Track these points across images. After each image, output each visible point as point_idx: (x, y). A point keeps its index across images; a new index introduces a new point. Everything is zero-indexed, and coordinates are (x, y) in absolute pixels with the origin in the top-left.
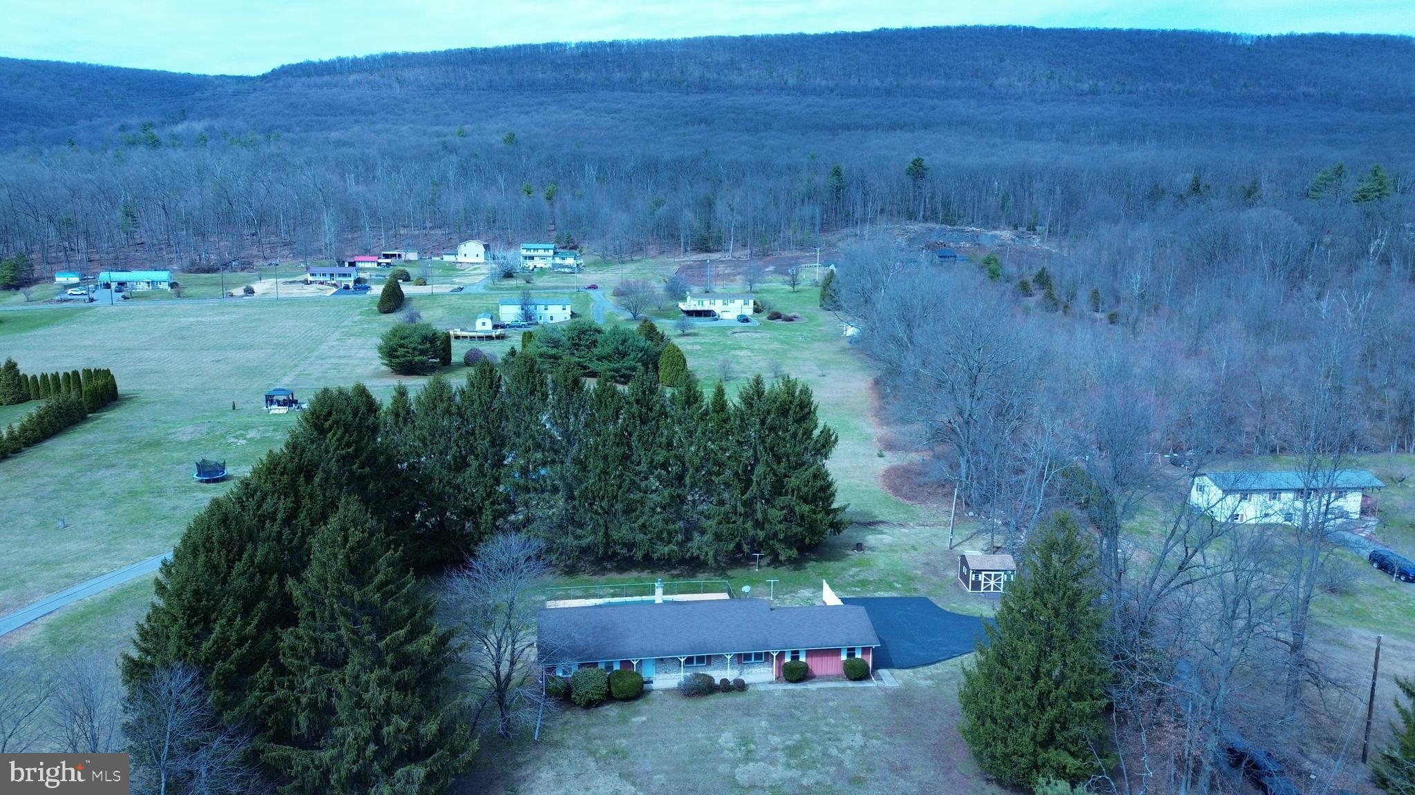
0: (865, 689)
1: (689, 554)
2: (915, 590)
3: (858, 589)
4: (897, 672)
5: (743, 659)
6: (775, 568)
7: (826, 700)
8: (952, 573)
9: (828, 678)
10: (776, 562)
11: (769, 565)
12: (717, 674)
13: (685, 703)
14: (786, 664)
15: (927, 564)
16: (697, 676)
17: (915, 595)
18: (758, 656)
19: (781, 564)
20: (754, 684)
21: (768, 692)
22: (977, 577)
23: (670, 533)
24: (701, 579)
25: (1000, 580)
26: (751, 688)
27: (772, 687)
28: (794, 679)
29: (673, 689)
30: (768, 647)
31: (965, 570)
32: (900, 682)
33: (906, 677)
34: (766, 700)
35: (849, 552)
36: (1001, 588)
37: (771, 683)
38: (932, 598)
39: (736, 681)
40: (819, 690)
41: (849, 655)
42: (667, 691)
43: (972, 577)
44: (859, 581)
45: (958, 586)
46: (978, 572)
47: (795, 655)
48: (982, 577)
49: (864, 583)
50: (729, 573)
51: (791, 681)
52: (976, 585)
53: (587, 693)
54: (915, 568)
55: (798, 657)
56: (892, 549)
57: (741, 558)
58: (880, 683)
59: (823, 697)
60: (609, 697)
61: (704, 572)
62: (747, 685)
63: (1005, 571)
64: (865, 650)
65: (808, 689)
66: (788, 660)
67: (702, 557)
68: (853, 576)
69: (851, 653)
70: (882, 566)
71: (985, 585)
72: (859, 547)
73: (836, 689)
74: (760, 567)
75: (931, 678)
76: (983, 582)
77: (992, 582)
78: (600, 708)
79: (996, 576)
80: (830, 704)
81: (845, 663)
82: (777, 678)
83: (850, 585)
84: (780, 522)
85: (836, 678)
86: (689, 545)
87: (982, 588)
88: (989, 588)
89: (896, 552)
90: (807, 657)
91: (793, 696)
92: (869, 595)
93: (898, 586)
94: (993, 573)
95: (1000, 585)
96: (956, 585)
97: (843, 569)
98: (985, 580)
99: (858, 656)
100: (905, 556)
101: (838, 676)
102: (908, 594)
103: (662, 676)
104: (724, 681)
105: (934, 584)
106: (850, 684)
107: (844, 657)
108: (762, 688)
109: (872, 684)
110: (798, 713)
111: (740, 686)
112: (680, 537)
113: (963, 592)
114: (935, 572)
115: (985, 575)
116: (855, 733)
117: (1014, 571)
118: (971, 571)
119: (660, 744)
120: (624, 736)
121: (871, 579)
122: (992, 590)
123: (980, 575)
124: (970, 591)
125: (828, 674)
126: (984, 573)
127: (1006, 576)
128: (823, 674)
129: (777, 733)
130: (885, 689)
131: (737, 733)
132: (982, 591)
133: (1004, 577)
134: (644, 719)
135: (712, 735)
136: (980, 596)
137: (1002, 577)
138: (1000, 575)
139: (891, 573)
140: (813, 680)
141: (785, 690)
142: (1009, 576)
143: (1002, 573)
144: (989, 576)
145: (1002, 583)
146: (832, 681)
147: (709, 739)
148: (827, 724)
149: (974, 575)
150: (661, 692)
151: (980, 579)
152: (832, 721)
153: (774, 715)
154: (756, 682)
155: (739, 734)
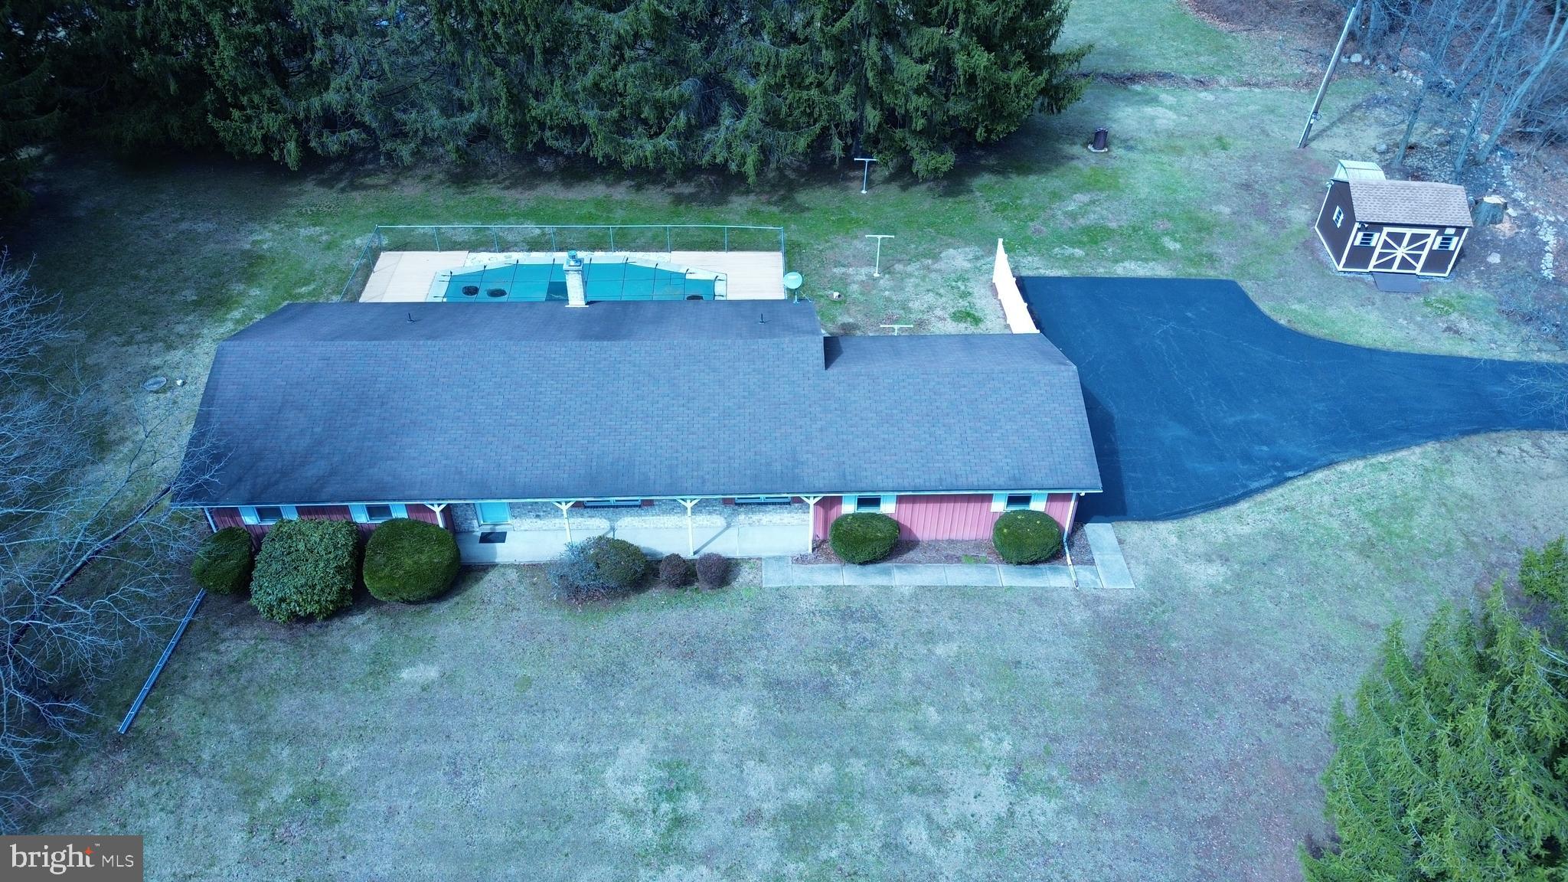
0: (1040, 598)
1: (707, 158)
2: (1211, 258)
3: (1078, 252)
4: (1135, 532)
6: (904, 188)
7: (930, 636)
8: (1301, 215)
9: (950, 553)
10: (904, 174)
11: (890, 181)
12: (671, 524)
13: (556, 619)
14: (842, 518)
15: (1247, 186)
17: (1212, 274)
19: (916, 179)
20: (756, 562)
21: (782, 594)
22: (1367, 238)
23: (659, 107)
25: (1422, 247)
26: (745, 576)
27: (800, 576)
28: (863, 554)
29: (550, 566)
31: (1338, 217)
32: (1140, 571)
33: (1155, 553)
34: (770, 627)
35: (1077, 150)
36: (1420, 265)
37: (801, 560)
38: (1248, 286)
39: (704, 563)
40: (919, 592)
41: (1013, 502)
42: (531, 570)
43: (1356, 238)
44: (1087, 230)
45: (1313, 252)
46: (1378, 226)
47: (869, 496)
48: (1378, 240)
49: (1094, 236)
50: (802, 197)
51: (849, 561)
52: (1360, 256)
53: (282, 600)
54: (1218, 197)
56: (1172, 144)
58: (1085, 574)
59: (925, 623)
60: (358, 597)
61: (747, 192)
62: (736, 567)
63: (1441, 228)
64: (1058, 494)
65: (887, 590)
66: (848, 508)
67: (733, 167)
68: (1073, 216)
69: (1019, 499)
70: (1144, 191)
71: (1381, 255)
72: (1100, 139)
73: (965, 592)
74: (871, 185)
75: (1221, 555)
76: (1378, 251)
77: (1401, 252)
78: (331, 626)
79: (1415, 238)
80: (940, 650)
81: (1000, 520)
82: (816, 551)
83: (1062, 240)
84: (918, 91)
85: (972, 556)
86: (708, 136)
87: (1373, 262)
88: (1387, 264)
89: (1179, 151)
90: (900, 502)
92: (1101, 272)
93: (1172, 245)
94: (1409, 231)
95: (1417, 258)
96: (1309, 246)
97: (1056, 196)
98: (1386, 245)
99: (1038, 504)
100: (1198, 164)
101: (978, 545)
102: (1192, 272)
103: (528, 523)
104: (674, 558)
105: (1256, 244)
106: (1006, 577)
107: (999, 506)
108: (772, 578)
109: (1058, 579)
110: (844, 678)
111: (717, 572)
112: (681, 120)
113: (1324, 266)
114: (1262, 211)
115: (1389, 235)
116: (988, 767)
117: (1464, 228)
118: (1357, 225)
119: (445, 774)
120: (358, 734)
121: (1113, 225)
122: (1394, 269)
123: (1376, 235)
124: (1340, 268)
125: (953, 537)
126: (1386, 230)
127: (1439, 239)
128: (939, 537)
129: (773, 753)
130: (1097, 600)
131: (662, 744)
132: (1371, 268)
133: (1434, 241)
134: (432, 673)
135: (595, 748)
136: (1362, 281)
137: (1430, 240)
138: (1428, 236)
139: (1161, 210)
140: (911, 555)
141: (829, 589)
142: (1447, 240)
143: (1433, 232)
144: (1398, 238)
145: (1425, 254)
146: (959, 560)
147: (582, 763)
148: (917, 728)
149: (1360, 235)
150: (513, 575)
151: (1373, 244)
152: (932, 715)
153: (779, 683)
154: (764, 555)
155: (667, 751)
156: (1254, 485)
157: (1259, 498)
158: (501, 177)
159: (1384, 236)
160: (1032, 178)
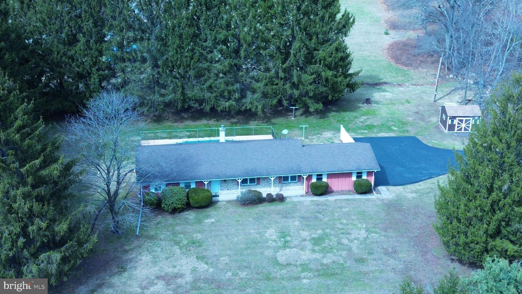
0: (368, 200)
1: (243, 108)
2: (407, 131)
3: (366, 131)
4: (391, 188)
5: (283, 180)
6: (306, 117)
7: (341, 207)
8: (435, 120)
9: (343, 193)
11: (302, 115)
12: (264, 191)
13: (241, 210)
14: (313, 183)
15: (417, 113)
16: (250, 191)
17: (408, 135)
18: (293, 178)
19: (310, 114)
20: (290, 197)
21: (298, 202)
22: (452, 121)
24: (253, 125)
25: (469, 124)
26: (288, 200)
27: (302, 199)
28: (319, 193)
29: (233, 201)
30: (300, 171)
31: (444, 117)
32: (394, 194)
33: (397, 192)
35: (360, 105)
36: (470, 130)
37: (302, 196)
38: (419, 137)
39: (278, 195)
40: (336, 200)
41: (358, 177)
43: (449, 122)
45: (439, 128)
46: (454, 118)
47: (319, 177)
48: (456, 122)
49: (370, 127)
50: (273, 121)
51: (316, 195)
52: (452, 127)
53: (172, 203)
54: (409, 116)
55: (321, 179)
56: (392, 102)
57: (282, 110)
58: (379, 196)
59: (339, 205)
60: (188, 206)
61: (255, 120)
62: (285, 198)
63: (473, 117)
64: (369, 174)
65: (327, 201)
66: (314, 180)
69: (359, 175)
70: (384, 115)
71: (458, 127)
72: (368, 101)
73: (348, 200)
74: (295, 116)
75: (416, 192)
76: (457, 125)
77: (463, 125)
78: (182, 214)
79: (466, 121)
81: (355, 182)
82: (307, 193)
83: (360, 129)
85: (348, 192)
86: (244, 101)
87: (456, 129)
88: (461, 129)
89: (394, 104)
90: (328, 178)
91: (318, 205)
92: (374, 136)
93: (395, 129)
94: (464, 119)
95: (469, 127)
96: (437, 127)
97: (356, 117)
98: (458, 123)
99: (364, 177)
100: (401, 107)
101: (350, 191)
102: (402, 135)
103: (225, 192)
104: (269, 195)
105: (421, 127)
106: (358, 197)
107: (354, 178)
108: (295, 200)
109: (373, 196)
110: (321, 216)
111: (281, 199)
113: (442, 132)
114: (423, 119)
115: (459, 120)
116: (360, 229)
117: (480, 117)
118: (449, 118)
119: (225, 237)
121: (375, 124)
122: (463, 131)
123: (455, 120)
124: (447, 132)
125: (343, 190)
126: (457, 118)
127: (473, 120)
128: (339, 190)
129: (306, 229)
130: (383, 200)
132: (456, 131)
134: (213, 221)
135: (261, 231)
136: (454, 135)
137: (471, 121)
138: (470, 120)
139: (390, 120)
140: (332, 194)
141: (312, 201)
142: (476, 121)
143: (471, 119)
144: (461, 121)
145: (471, 125)
146: (345, 194)
147: (259, 233)
148: (341, 223)
149: (450, 120)
150: (224, 203)
151: (454, 123)
154: (292, 195)
156: (424, 179)
157: (425, 181)
159: (457, 121)
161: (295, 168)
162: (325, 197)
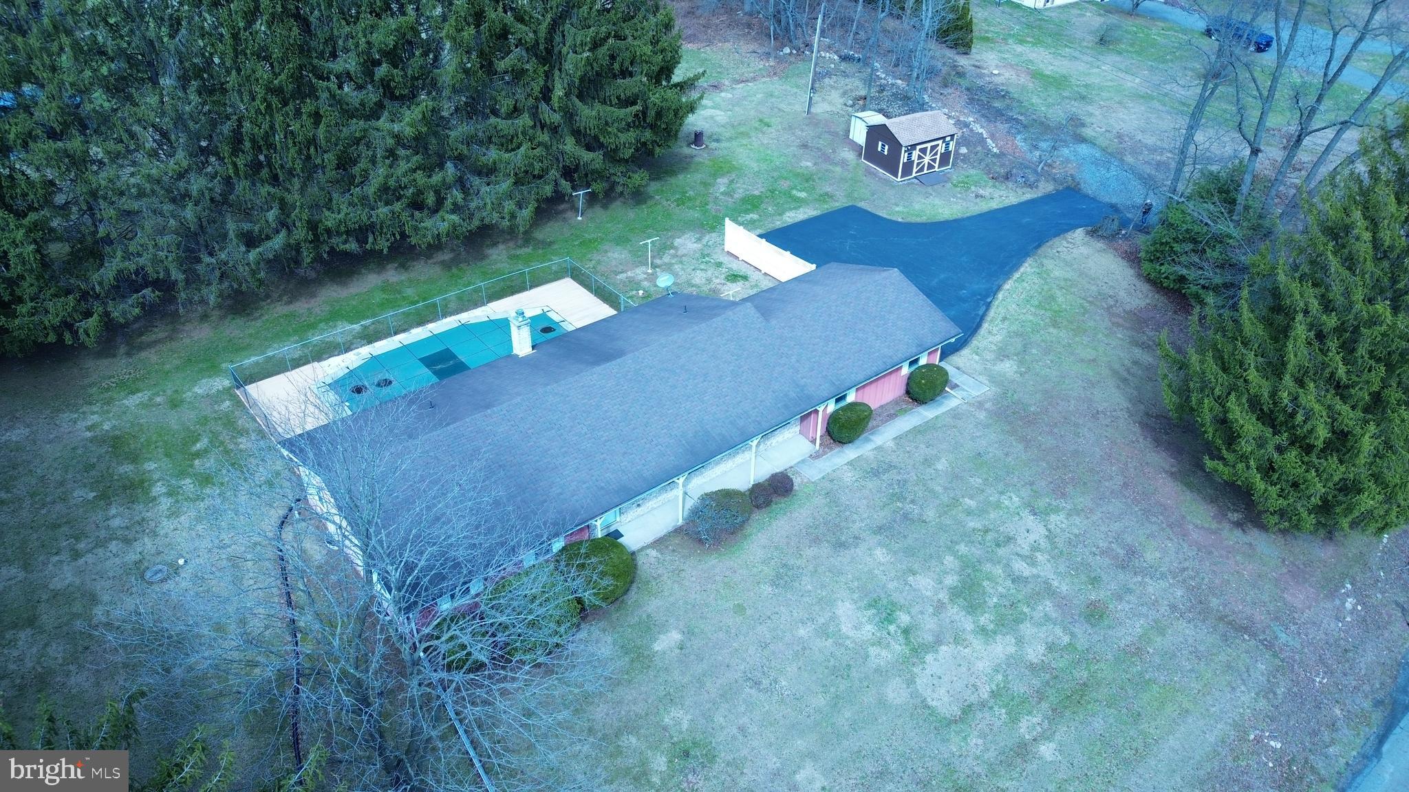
0: (955, 416)
2: (829, 196)
9: (887, 412)
14: (831, 417)
15: (804, 146)
17: (837, 205)
20: (796, 468)
21: (829, 480)
22: (910, 155)
25: (936, 153)
31: (883, 148)
32: (982, 379)
34: (845, 500)
35: (688, 151)
36: (937, 165)
37: (815, 456)
38: (863, 205)
39: (771, 476)
40: (897, 442)
42: (661, 543)
43: (904, 157)
44: (745, 200)
45: (874, 175)
46: (913, 146)
47: (840, 395)
48: (915, 154)
49: (753, 203)
51: (844, 443)
52: (908, 168)
54: (796, 157)
56: (738, 131)
58: (963, 394)
62: (788, 477)
63: (944, 138)
64: (932, 349)
65: (880, 449)
66: (831, 408)
68: (728, 194)
70: (754, 166)
71: (918, 164)
72: (700, 139)
73: (919, 430)
75: (1003, 355)
76: (916, 162)
77: (927, 159)
79: (932, 149)
80: (940, 467)
81: (908, 380)
82: (824, 446)
83: (737, 211)
85: (897, 407)
87: (915, 170)
88: (922, 169)
89: (748, 135)
93: (802, 195)
94: (929, 145)
95: (934, 160)
97: (706, 184)
98: (919, 157)
99: (924, 360)
100: (765, 140)
101: (896, 402)
102: (827, 207)
104: (754, 488)
105: (843, 180)
106: (926, 413)
107: (904, 372)
109: (952, 401)
111: (782, 484)
113: (886, 182)
114: (827, 159)
115: (920, 150)
116: (1018, 514)
117: (955, 135)
118: (903, 151)
119: (751, 688)
120: (670, 699)
121: (756, 193)
122: (925, 171)
123: (914, 152)
124: (899, 179)
126: (918, 147)
127: (944, 146)
128: (881, 404)
129: (916, 567)
130: (979, 403)
131: (856, 596)
132: (914, 175)
133: (941, 148)
134: (675, 636)
135: (822, 620)
136: (913, 183)
137: (939, 148)
138: (938, 145)
139: (775, 174)
140: (872, 423)
142: (948, 144)
143: (940, 142)
144: (924, 151)
145: (938, 157)
146: (896, 416)
147: (823, 632)
148: (969, 513)
149: (906, 155)
150: (653, 553)
151: (913, 159)
152: (971, 503)
153: (880, 528)
154: (794, 463)
155: (861, 599)
156: (981, 313)
157: (988, 318)
158: (276, 295)
159: (918, 152)
160: (681, 177)
161: (792, 395)
162: (868, 440)
